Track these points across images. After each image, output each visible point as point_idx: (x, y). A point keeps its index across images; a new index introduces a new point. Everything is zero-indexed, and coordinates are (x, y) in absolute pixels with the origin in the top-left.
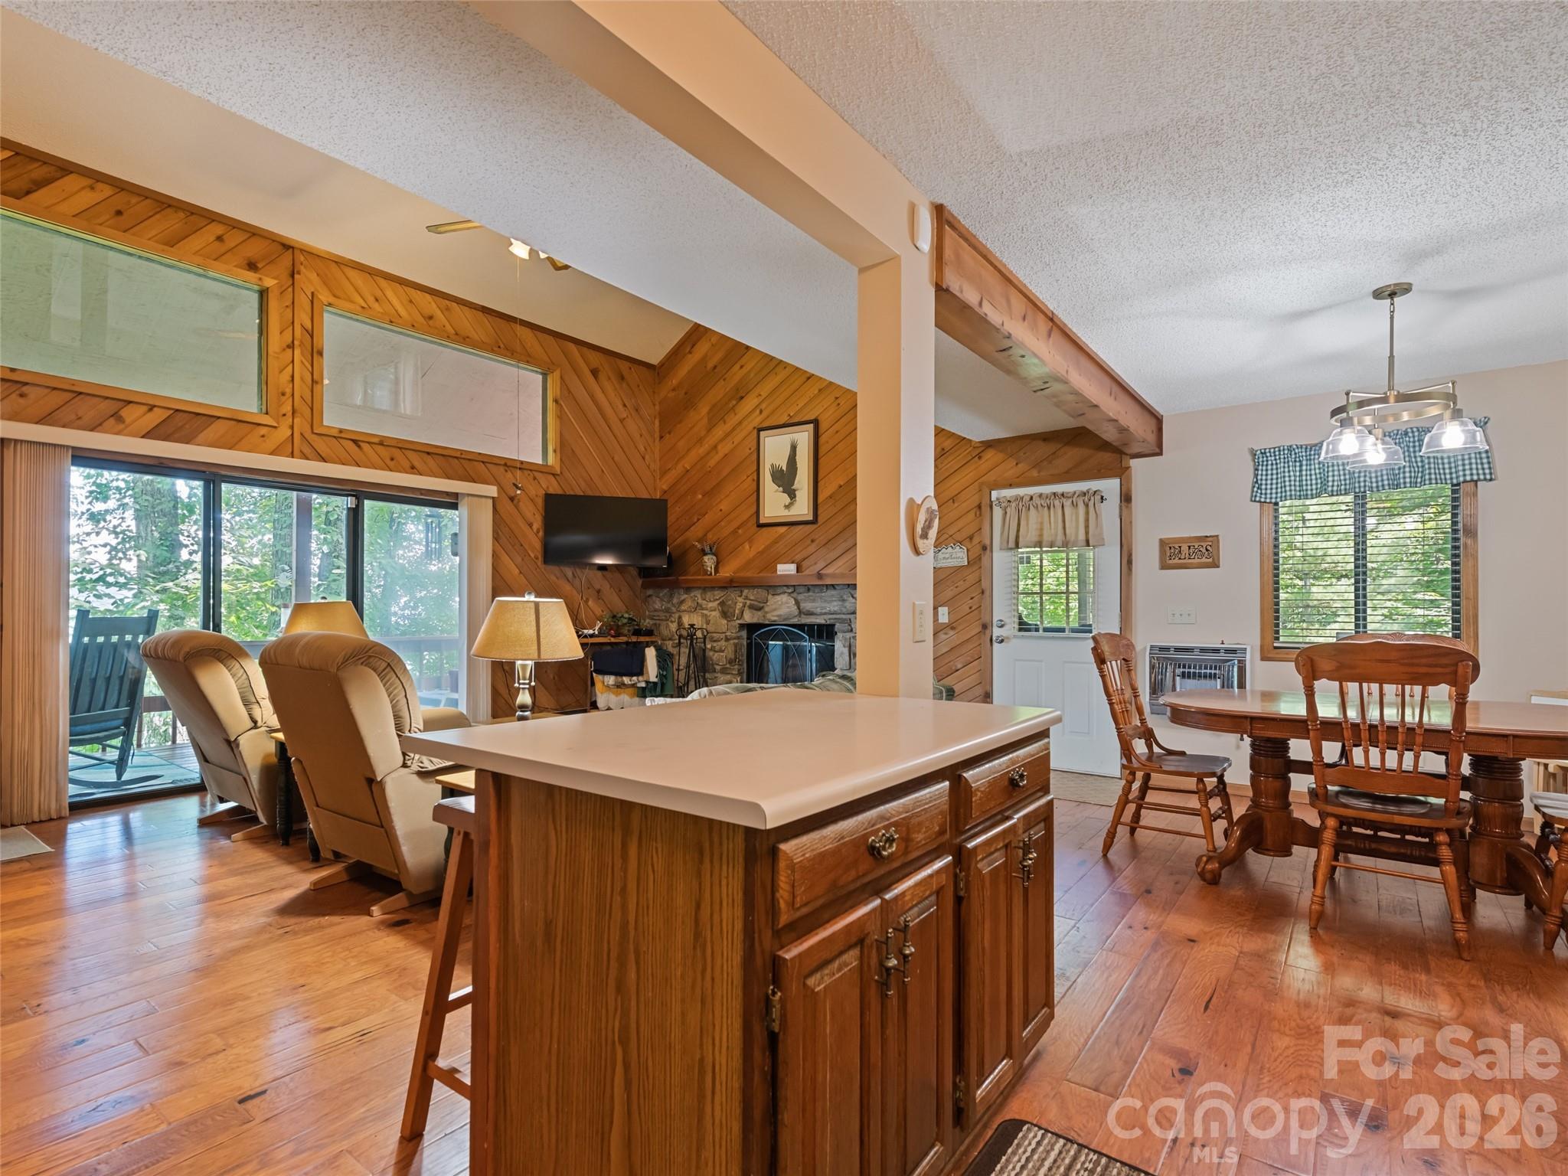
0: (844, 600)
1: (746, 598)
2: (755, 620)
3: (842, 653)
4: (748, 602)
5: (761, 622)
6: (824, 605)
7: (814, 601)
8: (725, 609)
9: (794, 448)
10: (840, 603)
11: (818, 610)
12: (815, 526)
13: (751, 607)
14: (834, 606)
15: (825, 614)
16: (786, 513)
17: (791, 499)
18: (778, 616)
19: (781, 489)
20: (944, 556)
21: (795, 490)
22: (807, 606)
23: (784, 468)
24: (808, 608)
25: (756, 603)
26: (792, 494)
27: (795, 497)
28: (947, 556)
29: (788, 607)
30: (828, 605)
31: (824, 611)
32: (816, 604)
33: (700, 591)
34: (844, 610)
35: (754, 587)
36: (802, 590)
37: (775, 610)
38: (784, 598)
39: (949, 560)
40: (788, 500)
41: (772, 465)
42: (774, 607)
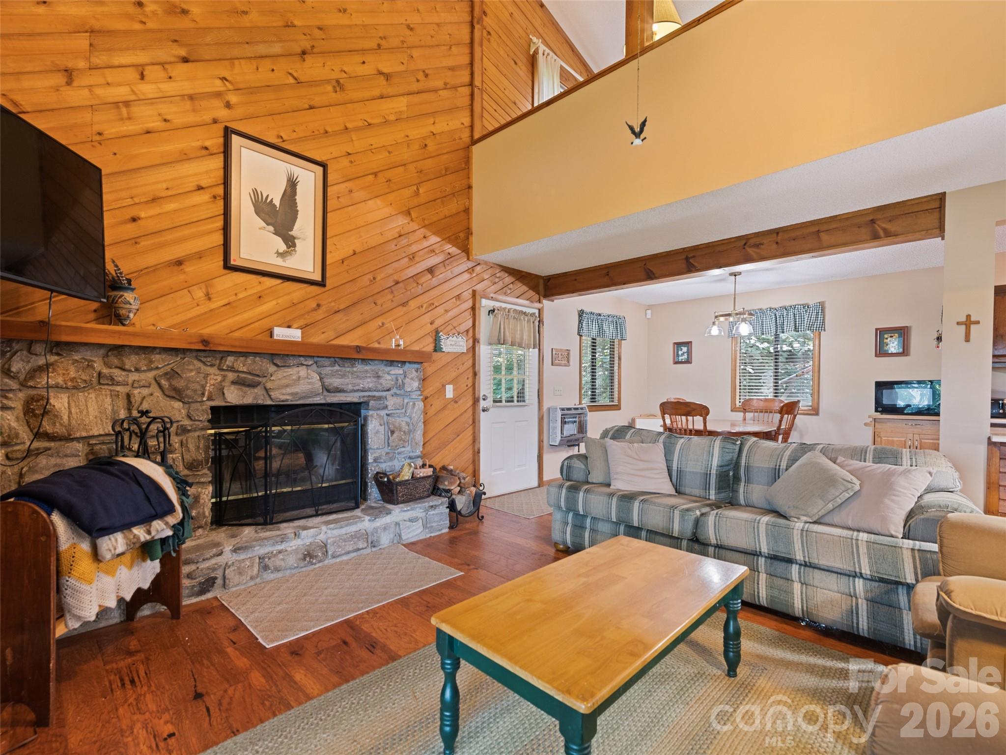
0: (379, 377)
1: (232, 369)
2: (248, 400)
3: (377, 432)
4: (231, 376)
5: (260, 402)
6: (358, 381)
7: (343, 376)
8: (180, 384)
9: (292, 184)
10: (374, 380)
11: (350, 387)
12: (323, 289)
13: (238, 382)
14: (368, 382)
15: (358, 390)
16: (279, 261)
17: (289, 247)
18: (292, 394)
19: (271, 228)
20: (451, 343)
21: (294, 238)
22: (336, 382)
23: (277, 202)
24: (335, 385)
25: (250, 377)
26: (290, 242)
27: (294, 245)
28: (453, 343)
29: (310, 383)
30: (360, 381)
31: (357, 388)
32: (347, 380)
33: (102, 352)
34: (380, 387)
35: (246, 355)
36: (326, 362)
37: (287, 386)
38: (303, 371)
39: (454, 347)
40: (283, 247)
41: (255, 191)
42: (285, 382)
